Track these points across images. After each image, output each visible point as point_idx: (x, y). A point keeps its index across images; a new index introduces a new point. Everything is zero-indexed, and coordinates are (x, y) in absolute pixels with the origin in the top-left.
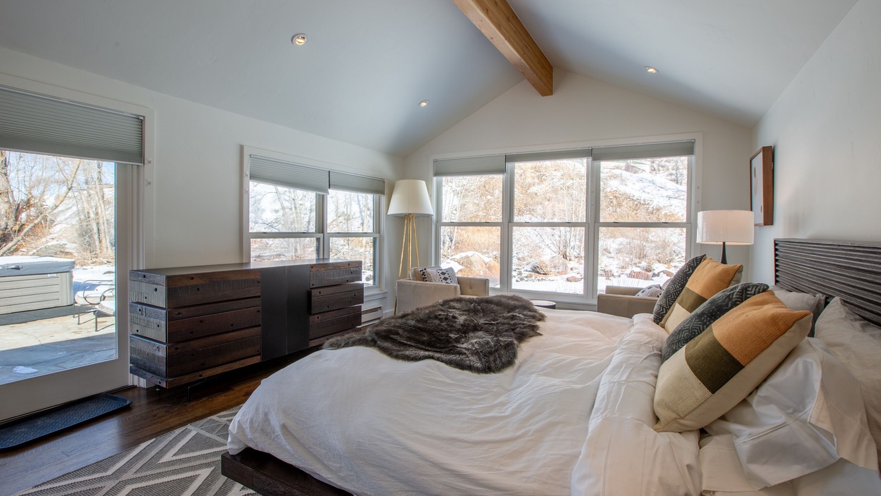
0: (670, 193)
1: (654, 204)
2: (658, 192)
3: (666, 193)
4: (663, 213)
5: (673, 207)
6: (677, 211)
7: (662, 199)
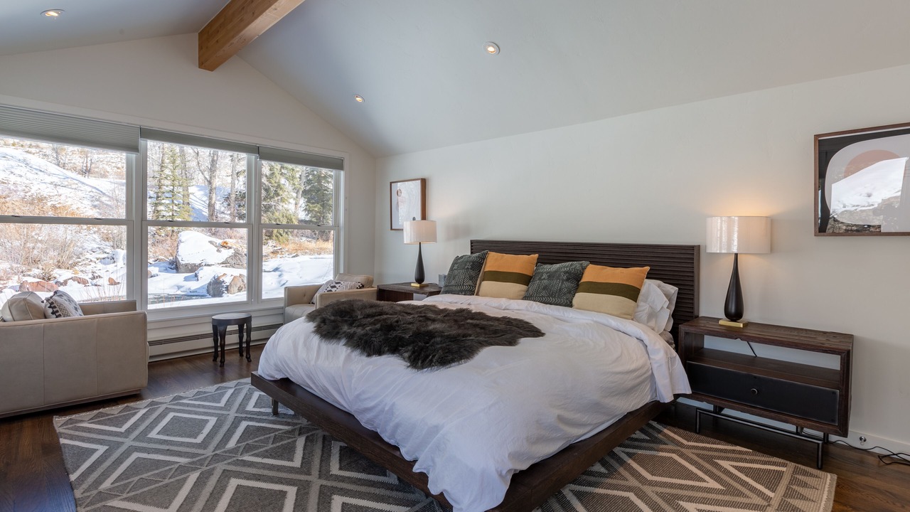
0: (55, 179)
1: (33, 191)
2: (36, 176)
3: (49, 179)
4: (49, 204)
5: (63, 198)
6: (69, 203)
7: (44, 186)
